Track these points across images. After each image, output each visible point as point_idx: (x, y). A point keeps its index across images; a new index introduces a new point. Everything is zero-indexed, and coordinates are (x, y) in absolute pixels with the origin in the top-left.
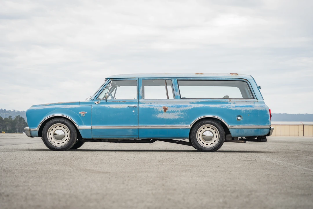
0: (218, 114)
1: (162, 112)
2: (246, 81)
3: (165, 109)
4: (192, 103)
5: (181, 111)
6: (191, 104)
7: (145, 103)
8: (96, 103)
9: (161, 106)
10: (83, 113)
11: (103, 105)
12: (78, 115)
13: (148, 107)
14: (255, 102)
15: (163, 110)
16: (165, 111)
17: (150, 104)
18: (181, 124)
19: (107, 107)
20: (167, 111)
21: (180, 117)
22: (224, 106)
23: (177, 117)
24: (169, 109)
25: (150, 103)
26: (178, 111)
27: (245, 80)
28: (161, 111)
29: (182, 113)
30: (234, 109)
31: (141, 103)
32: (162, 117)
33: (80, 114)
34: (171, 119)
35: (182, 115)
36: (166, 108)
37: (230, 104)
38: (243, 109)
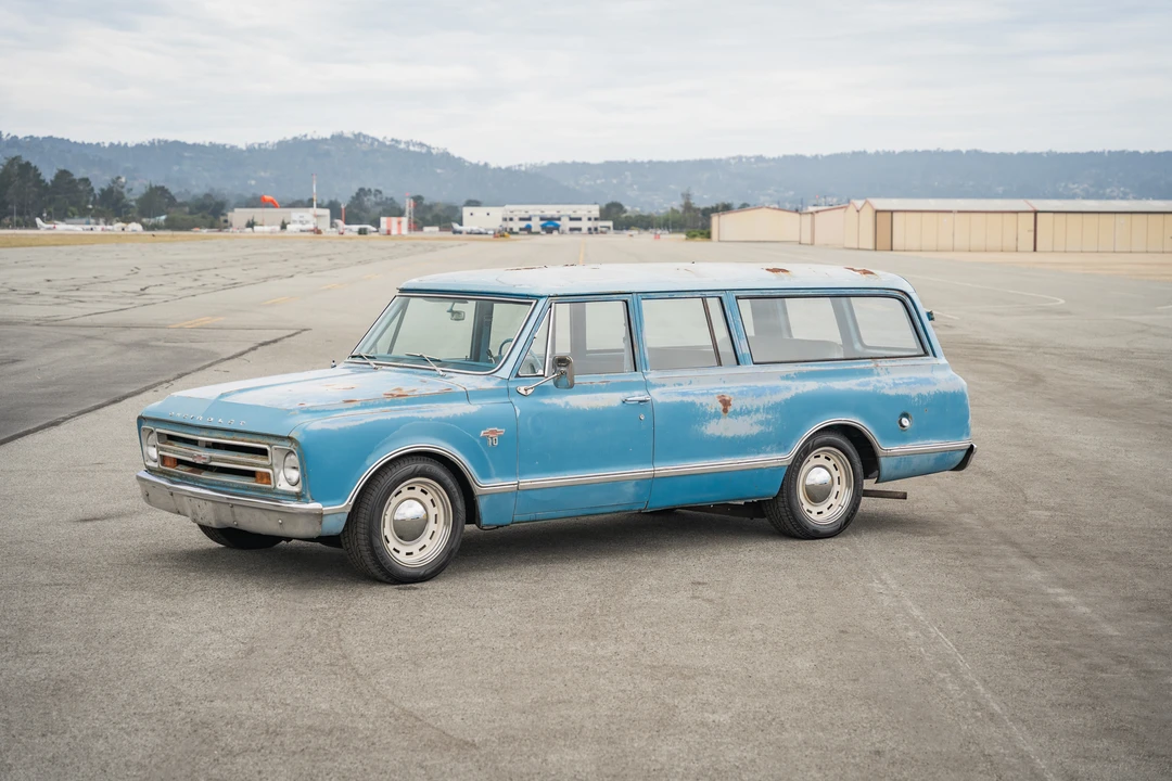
0: (857, 411)
1: (716, 416)
2: (904, 297)
3: (726, 403)
4: (787, 377)
5: (768, 409)
6: (789, 383)
7: (664, 385)
8: (524, 393)
9: (712, 394)
10: (492, 432)
11: (546, 401)
12: (478, 441)
13: (678, 399)
14: (933, 367)
15: (720, 406)
16: (725, 411)
17: (677, 387)
18: (765, 452)
19: (563, 406)
20: (730, 409)
21: (763, 428)
22: (868, 384)
23: (756, 430)
24: (735, 405)
25: (680, 385)
26: (757, 410)
27: (900, 295)
28: (713, 411)
29: (768, 413)
30: (892, 392)
31: (655, 386)
32: (718, 434)
33: (485, 439)
34: (739, 437)
35: (767, 423)
36: (727, 398)
37: (878, 375)
38: (913, 392)
